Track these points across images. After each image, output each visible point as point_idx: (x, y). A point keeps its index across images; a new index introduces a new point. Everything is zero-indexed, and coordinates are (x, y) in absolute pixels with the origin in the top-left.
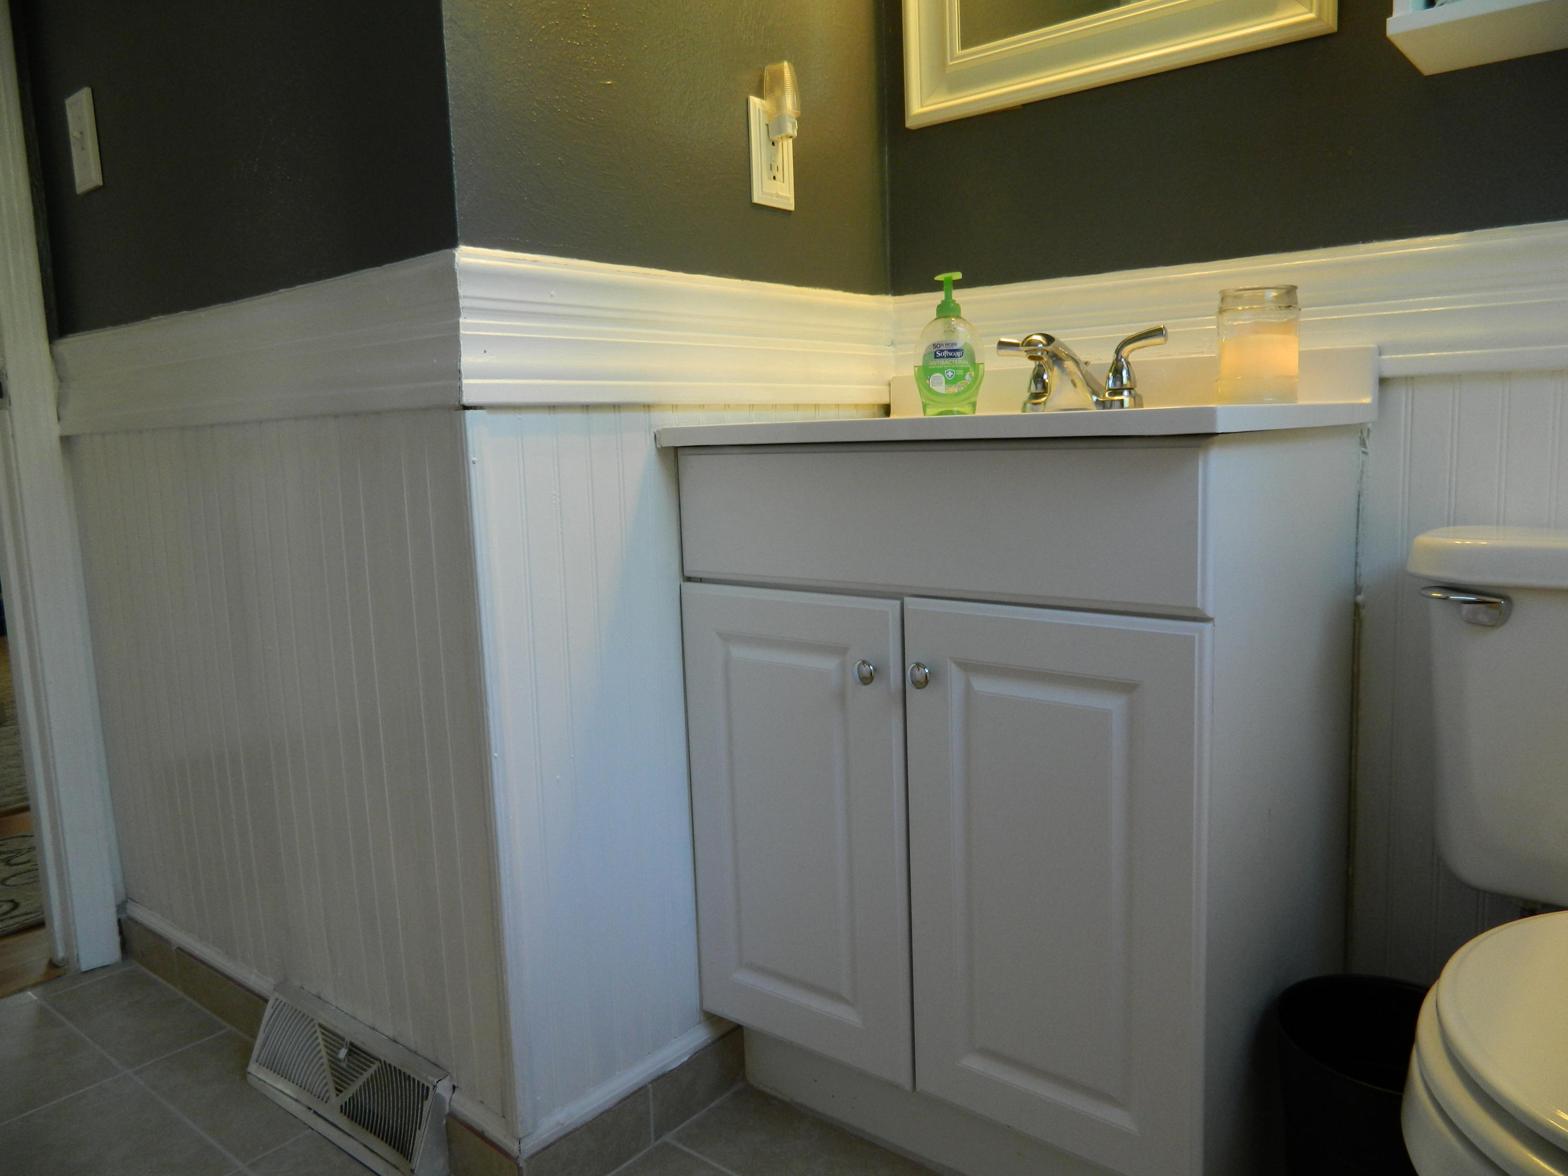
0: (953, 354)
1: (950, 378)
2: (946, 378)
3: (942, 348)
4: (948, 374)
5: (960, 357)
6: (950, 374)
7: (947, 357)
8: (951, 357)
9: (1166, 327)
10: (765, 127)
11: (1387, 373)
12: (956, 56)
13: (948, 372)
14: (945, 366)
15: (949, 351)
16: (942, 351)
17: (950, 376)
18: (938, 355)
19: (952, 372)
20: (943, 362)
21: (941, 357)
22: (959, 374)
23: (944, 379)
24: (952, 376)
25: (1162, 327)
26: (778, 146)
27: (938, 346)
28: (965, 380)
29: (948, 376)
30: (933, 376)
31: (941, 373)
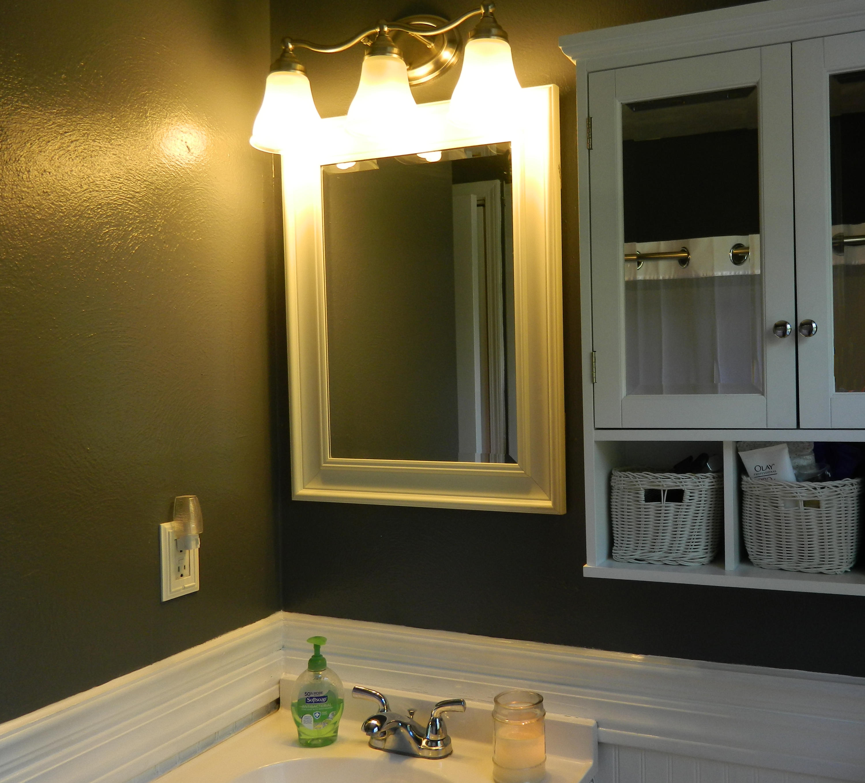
0: (320, 700)
1: (317, 717)
2: (314, 718)
3: (311, 696)
4: (316, 715)
5: (325, 702)
6: (317, 715)
7: (315, 702)
8: (318, 702)
9: (464, 700)
10: (174, 542)
11: (602, 740)
12: (327, 461)
13: (316, 713)
14: (314, 709)
15: (316, 698)
16: (312, 698)
17: (317, 716)
18: (309, 701)
19: (319, 713)
20: (312, 707)
21: (310, 702)
22: (324, 714)
23: (313, 719)
24: (318, 716)
25: (462, 700)
26: (185, 553)
27: (309, 694)
28: (329, 718)
29: (316, 716)
30: (306, 715)
31: (310, 714)
